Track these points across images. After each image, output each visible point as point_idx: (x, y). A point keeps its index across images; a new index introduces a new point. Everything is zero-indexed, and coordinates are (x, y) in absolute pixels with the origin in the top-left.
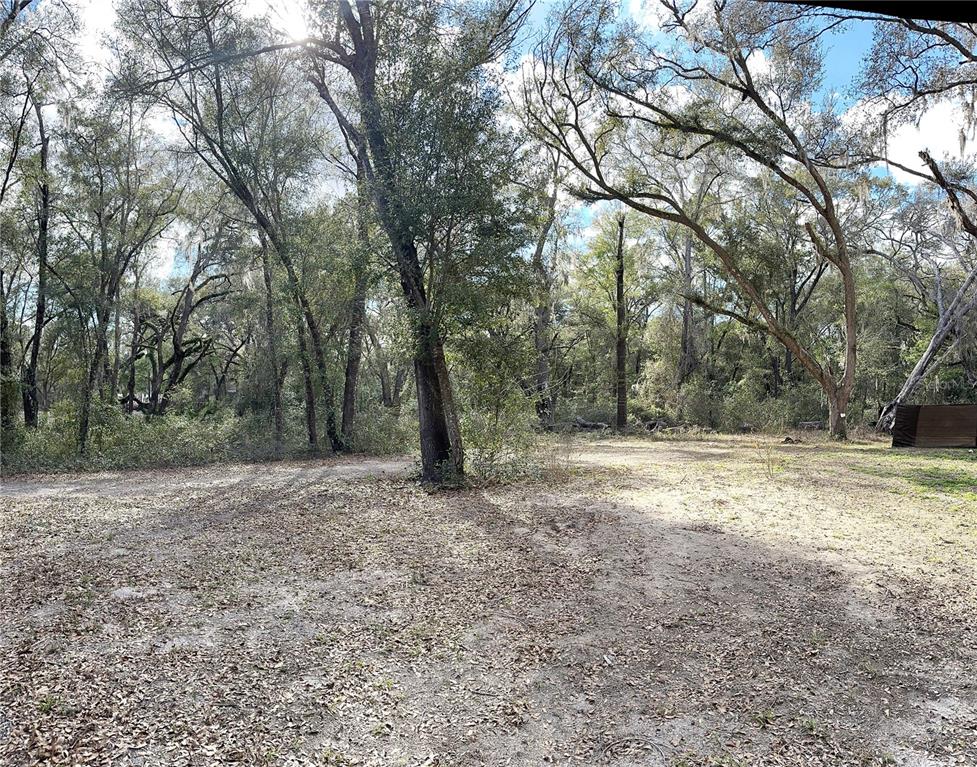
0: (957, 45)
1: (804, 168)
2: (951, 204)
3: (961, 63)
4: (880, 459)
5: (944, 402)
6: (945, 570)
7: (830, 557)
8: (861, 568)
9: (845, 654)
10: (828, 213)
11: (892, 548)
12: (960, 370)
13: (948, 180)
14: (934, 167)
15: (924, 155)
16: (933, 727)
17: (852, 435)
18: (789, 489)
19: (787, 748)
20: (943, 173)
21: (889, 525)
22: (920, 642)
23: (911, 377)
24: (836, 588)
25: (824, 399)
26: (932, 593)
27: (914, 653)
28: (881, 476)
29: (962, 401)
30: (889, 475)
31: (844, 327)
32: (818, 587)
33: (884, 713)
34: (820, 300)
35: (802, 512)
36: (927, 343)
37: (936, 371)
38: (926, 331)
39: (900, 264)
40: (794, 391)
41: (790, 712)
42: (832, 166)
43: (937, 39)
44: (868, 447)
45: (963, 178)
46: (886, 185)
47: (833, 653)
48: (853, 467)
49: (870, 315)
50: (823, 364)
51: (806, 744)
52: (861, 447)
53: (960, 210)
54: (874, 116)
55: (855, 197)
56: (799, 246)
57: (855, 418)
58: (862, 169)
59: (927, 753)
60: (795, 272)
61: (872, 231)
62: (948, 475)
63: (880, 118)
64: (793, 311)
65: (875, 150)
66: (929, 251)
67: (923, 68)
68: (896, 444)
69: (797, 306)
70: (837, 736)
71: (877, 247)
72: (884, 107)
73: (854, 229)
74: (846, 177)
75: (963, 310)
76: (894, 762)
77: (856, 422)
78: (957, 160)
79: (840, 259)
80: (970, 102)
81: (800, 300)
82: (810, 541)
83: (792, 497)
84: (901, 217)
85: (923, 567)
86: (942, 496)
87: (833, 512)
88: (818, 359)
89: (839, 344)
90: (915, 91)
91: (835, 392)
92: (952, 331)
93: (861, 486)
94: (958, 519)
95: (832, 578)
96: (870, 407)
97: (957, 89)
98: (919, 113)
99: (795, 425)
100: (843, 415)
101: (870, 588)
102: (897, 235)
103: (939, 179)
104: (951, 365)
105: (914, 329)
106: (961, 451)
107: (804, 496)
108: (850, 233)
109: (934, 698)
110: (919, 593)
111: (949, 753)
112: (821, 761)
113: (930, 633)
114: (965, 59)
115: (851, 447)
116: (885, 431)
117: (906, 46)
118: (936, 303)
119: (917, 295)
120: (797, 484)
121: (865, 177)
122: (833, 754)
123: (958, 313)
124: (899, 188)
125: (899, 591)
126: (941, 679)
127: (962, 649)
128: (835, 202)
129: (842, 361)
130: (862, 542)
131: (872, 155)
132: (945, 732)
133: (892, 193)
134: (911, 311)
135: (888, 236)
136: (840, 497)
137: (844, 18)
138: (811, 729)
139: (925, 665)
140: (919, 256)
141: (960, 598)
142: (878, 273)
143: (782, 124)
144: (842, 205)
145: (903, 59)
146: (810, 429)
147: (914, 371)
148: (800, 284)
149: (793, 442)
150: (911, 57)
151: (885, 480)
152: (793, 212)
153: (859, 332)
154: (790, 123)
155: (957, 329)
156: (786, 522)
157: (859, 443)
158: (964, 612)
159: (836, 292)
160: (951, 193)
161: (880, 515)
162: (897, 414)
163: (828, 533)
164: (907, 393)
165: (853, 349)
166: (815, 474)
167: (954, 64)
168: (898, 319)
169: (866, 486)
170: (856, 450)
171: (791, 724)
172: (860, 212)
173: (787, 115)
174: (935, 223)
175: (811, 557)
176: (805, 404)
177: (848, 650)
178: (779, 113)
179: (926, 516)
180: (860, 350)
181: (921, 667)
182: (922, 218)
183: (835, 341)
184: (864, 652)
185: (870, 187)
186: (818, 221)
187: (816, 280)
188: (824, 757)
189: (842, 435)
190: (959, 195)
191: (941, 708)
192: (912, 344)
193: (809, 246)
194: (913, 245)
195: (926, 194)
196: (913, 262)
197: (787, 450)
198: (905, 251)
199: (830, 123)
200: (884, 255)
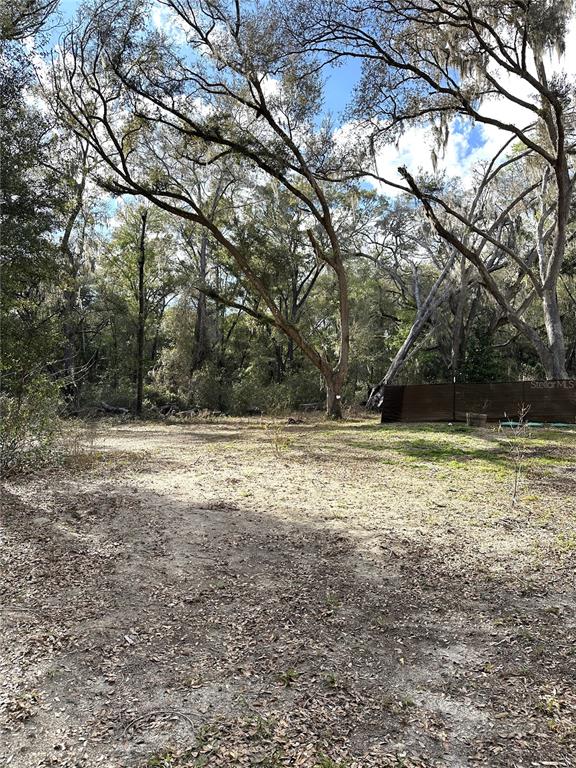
0: (426, 78)
1: (305, 180)
2: (425, 212)
3: (431, 94)
4: (371, 434)
5: (424, 382)
6: (441, 531)
7: (337, 525)
8: (365, 533)
9: (358, 613)
10: (325, 221)
11: (391, 513)
12: (437, 354)
13: (423, 191)
14: (411, 181)
15: (402, 170)
16: (446, 672)
17: (347, 413)
18: (296, 465)
19: (310, 701)
20: (418, 186)
21: (386, 493)
22: (426, 596)
23: (395, 361)
24: (344, 552)
25: (321, 382)
26: (432, 552)
27: (421, 607)
28: (375, 449)
29: (439, 381)
30: (381, 448)
31: (339, 320)
32: (328, 553)
33: (399, 662)
34: (318, 296)
35: (308, 486)
36: (408, 332)
37: (415, 355)
38: (406, 322)
39: (382, 264)
40: (295, 376)
41: (312, 669)
42: (329, 180)
43: (410, 73)
44: (361, 424)
45: (435, 190)
46: (371, 196)
47: (345, 613)
48: (348, 442)
49: (360, 309)
50: (321, 352)
51: (328, 696)
52: (354, 424)
53: (434, 218)
54: (363, 137)
55: (348, 207)
56: (299, 249)
57: (348, 398)
58: (353, 182)
59: (443, 695)
60: (297, 272)
61: (360, 236)
62: (433, 446)
63: (368, 140)
64: (295, 307)
65: (363, 166)
66: (407, 252)
67: (400, 97)
68: (384, 420)
69: (298, 302)
70: (357, 686)
71: (364, 250)
72: (370, 131)
73: (345, 235)
74: (340, 189)
75: (438, 302)
76: (413, 705)
77: (349, 403)
78: (429, 175)
79: (335, 261)
80: (438, 126)
81: (301, 296)
82: (318, 512)
83: (299, 473)
84: (383, 224)
85: (421, 528)
86: (429, 465)
87: (335, 485)
88: (316, 347)
89: (335, 335)
90: (394, 116)
91: (332, 377)
92: (429, 321)
93: (358, 459)
94: (446, 485)
95: (340, 544)
96: (360, 389)
97: (427, 116)
98: (397, 135)
99: (296, 407)
100: (338, 397)
101: (375, 550)
102: (380, 239)
103: (414, 190)
104: (429, 350)
105: (396, 319)
106: (443, 425)
107: (310, 471)
108: (342, 238)
109: (444, 646)
110: (421, 553)
111: (464, 694)
112: (344, 709)
113: (434, 588)
114: (433, 90)
115: (346, 425)
116: (374, 409)
117: (387, 79)
118: (414, 297)
119: (397, 290)
120: (302, 461)
121: (355, 189)
122: (355, 702)
123: (433, 305)
124: (382, 199)
125: (402, 551)
126: (449, 628)
127: (464, 601)
128: (330, 212)
129: (337, 350)
130: (364, 509)
131: (361, 171)
132: (458, 676)
133: (376, 203)
134: (392, 304)
135: (373, 240)
136: (341, 471)
137: (340, 54)
138: (333, 682)
139: (432, 617)
140: (398, 256)
141: (457, 556)
142: (365, 272)
143: (289, 142)
144: (336, 213)
145: (384, 89)
146: (310, 410)
147: (398, 356)
148: (300, 283)
149: (295, 423)
150: (390, 88)
151: (378, 453)
152: (295, 218)
153: (351, 324)
154: (296, 141)
155: (433, 319)
156: (295, 496)
157: (354, 421)
158: (462, 568)
159: (330, 290)
160: (425, 202)
161: (377, 484)
162: (384, 395)
163: (334, 503)
164: (392, 376)
165: (346, 340)
166: (317, 451)
167: (425, 94)
168: (381, 310)
169: (362, 459)
170: (351, 428)
171: (314, 680)
172: (350, 220)
173: (293, 133)
174: (411, 228)
175: (319, 526)
176: (305, 389)
177: (360, 608)
178: (286, 132)
179: (417, 483)
180: (353, 340)
181: (429, 619)
182: (399, 224)
183: (330, 333)
184: (375, 608)
185: (359, 199)
186: (316, 228)
187: (314, 280)
188: (347, 706)
189: (337, 414)
190: (432, 204)
191: (451, 655)
192: (394, 333)
193: (309, 250)
194: (394, 247)
195: (404, 203)
196: (394, 262)
197: (290, 430)
198: (387, 252)
199: (328, 142)
200: (370, 257)
